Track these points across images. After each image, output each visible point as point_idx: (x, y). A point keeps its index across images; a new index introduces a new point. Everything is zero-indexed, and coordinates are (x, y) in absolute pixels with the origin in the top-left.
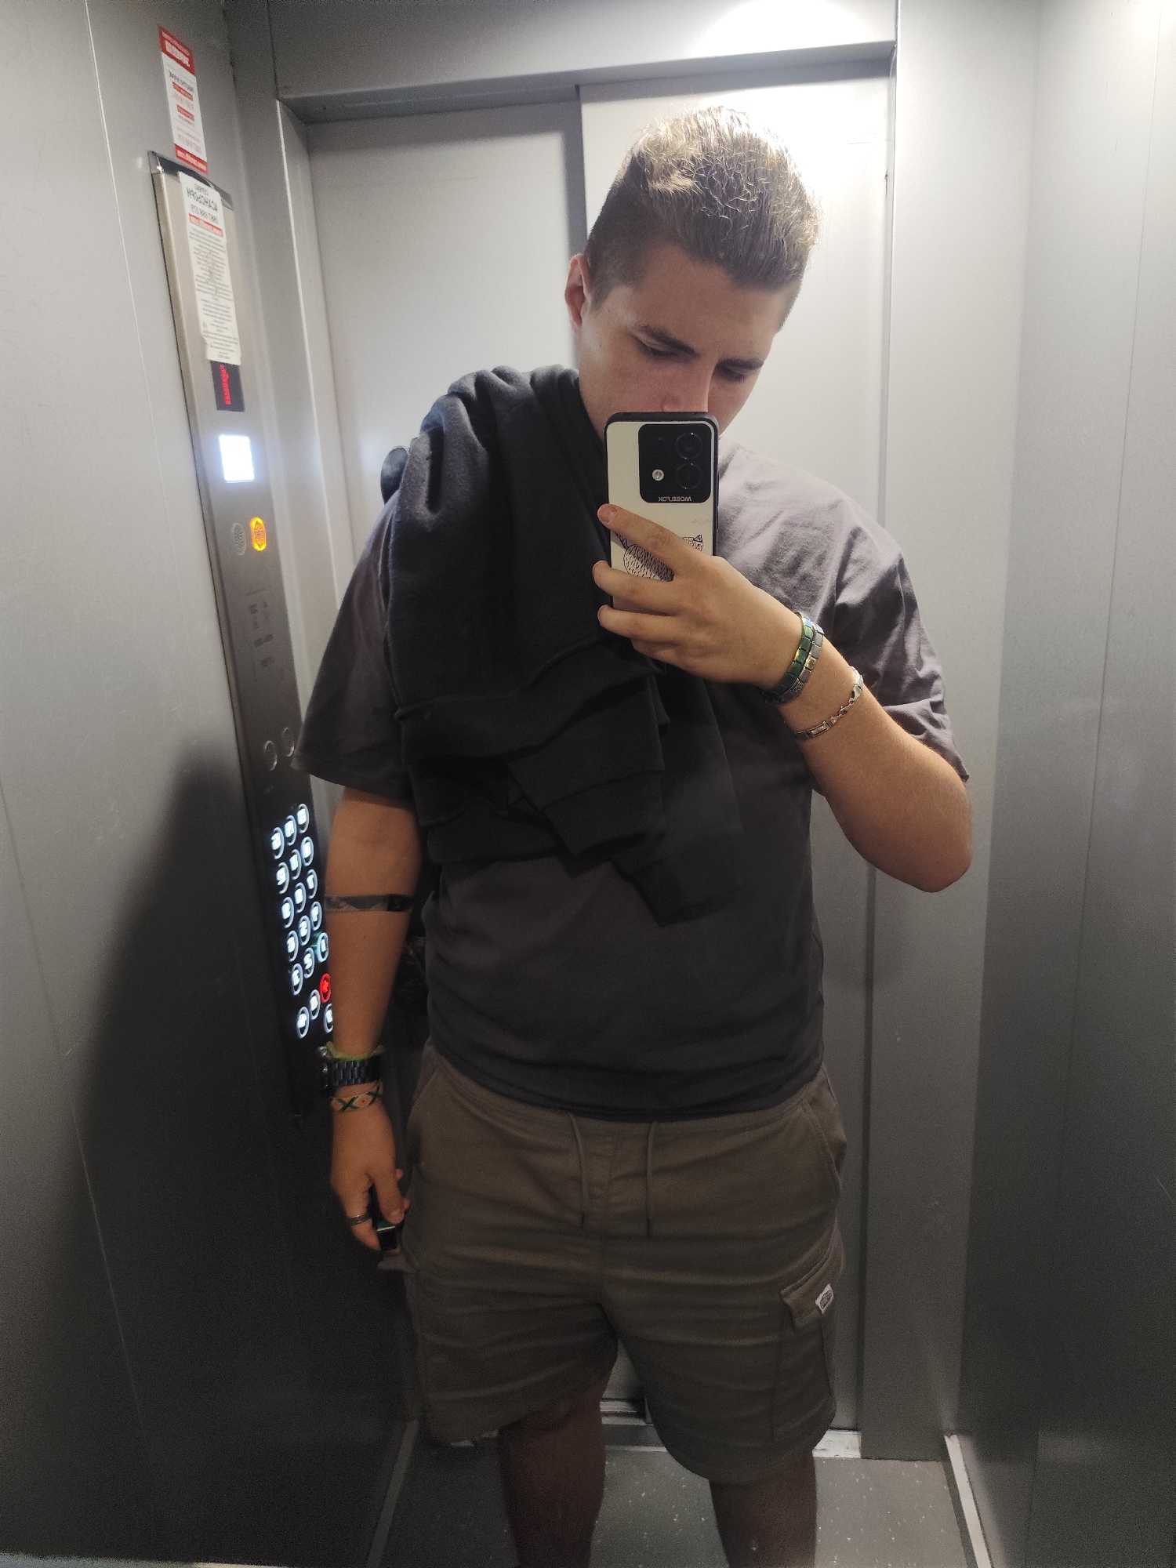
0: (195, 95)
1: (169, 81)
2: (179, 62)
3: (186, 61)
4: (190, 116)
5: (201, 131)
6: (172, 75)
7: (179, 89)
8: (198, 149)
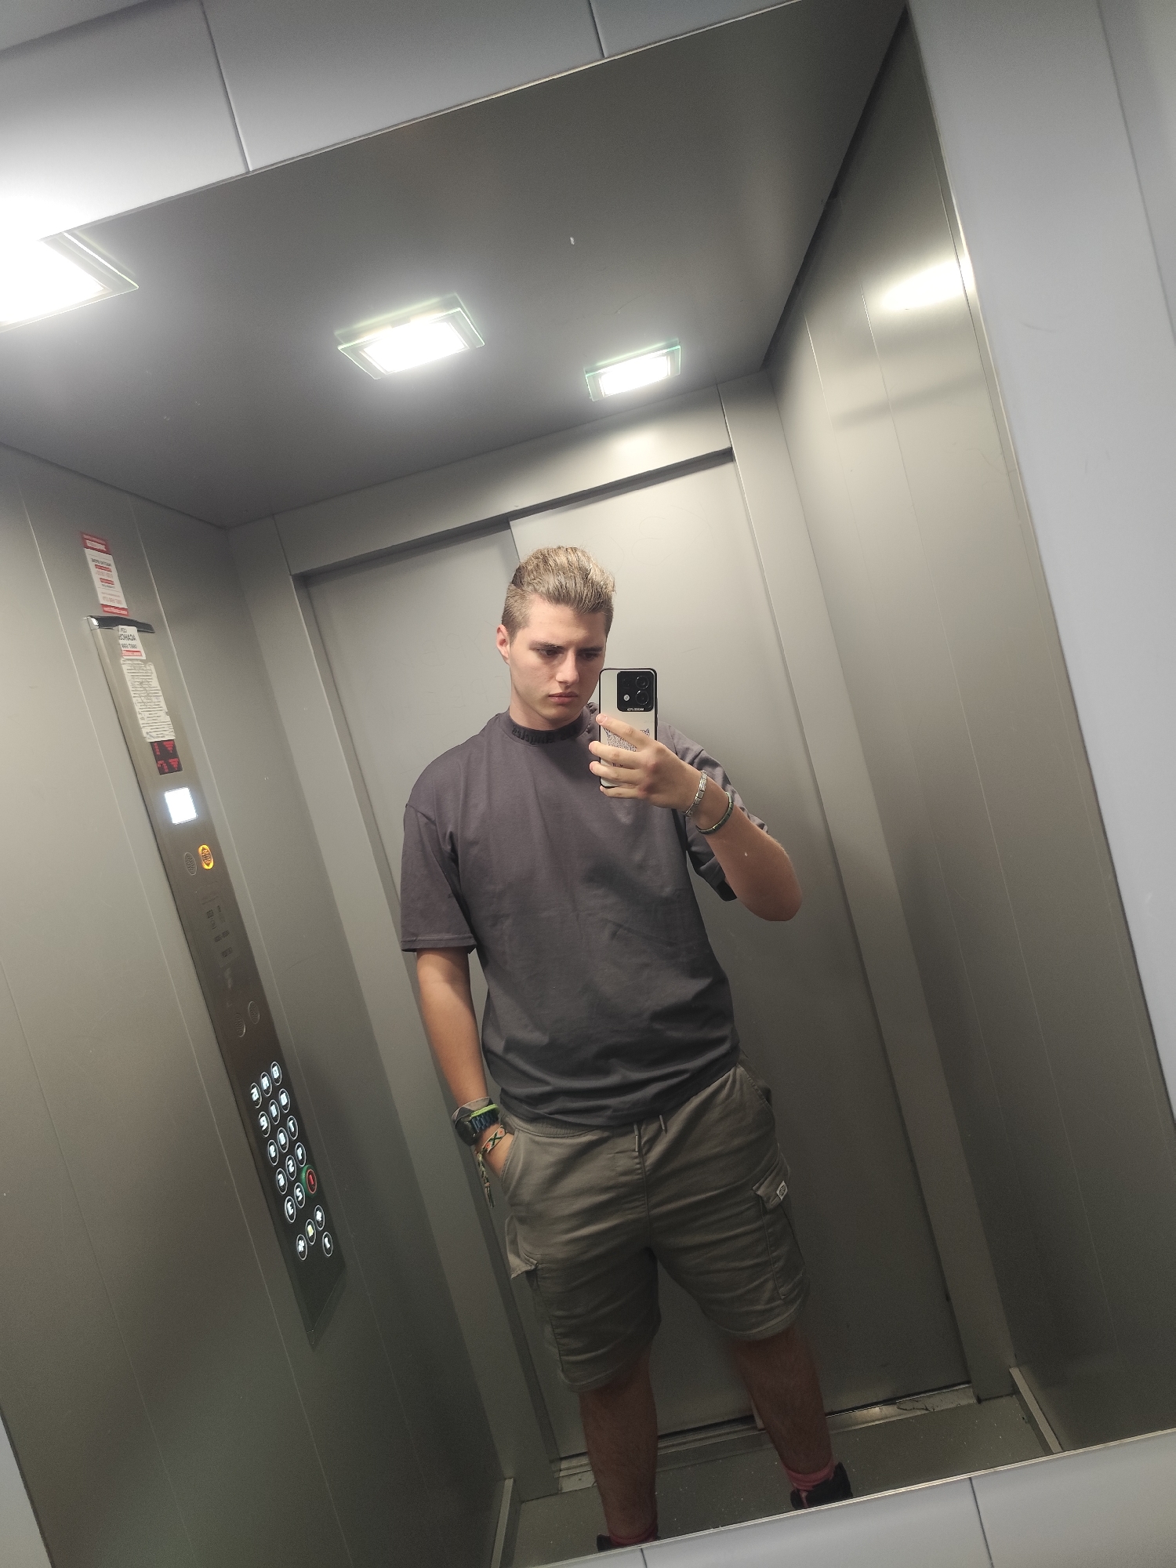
0: (113, 568)
1: (92, 565)
2: (99, 551)
3: (102, 547)
4: (110, 582)
5: (120, 589)
6: (93, 561)
7: (101, 568)
8: (119, 602)
